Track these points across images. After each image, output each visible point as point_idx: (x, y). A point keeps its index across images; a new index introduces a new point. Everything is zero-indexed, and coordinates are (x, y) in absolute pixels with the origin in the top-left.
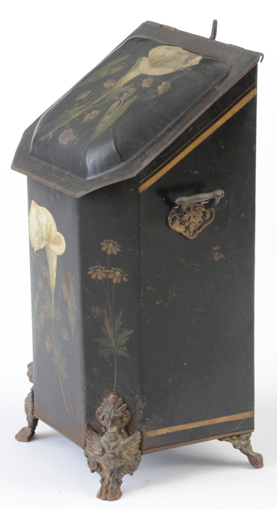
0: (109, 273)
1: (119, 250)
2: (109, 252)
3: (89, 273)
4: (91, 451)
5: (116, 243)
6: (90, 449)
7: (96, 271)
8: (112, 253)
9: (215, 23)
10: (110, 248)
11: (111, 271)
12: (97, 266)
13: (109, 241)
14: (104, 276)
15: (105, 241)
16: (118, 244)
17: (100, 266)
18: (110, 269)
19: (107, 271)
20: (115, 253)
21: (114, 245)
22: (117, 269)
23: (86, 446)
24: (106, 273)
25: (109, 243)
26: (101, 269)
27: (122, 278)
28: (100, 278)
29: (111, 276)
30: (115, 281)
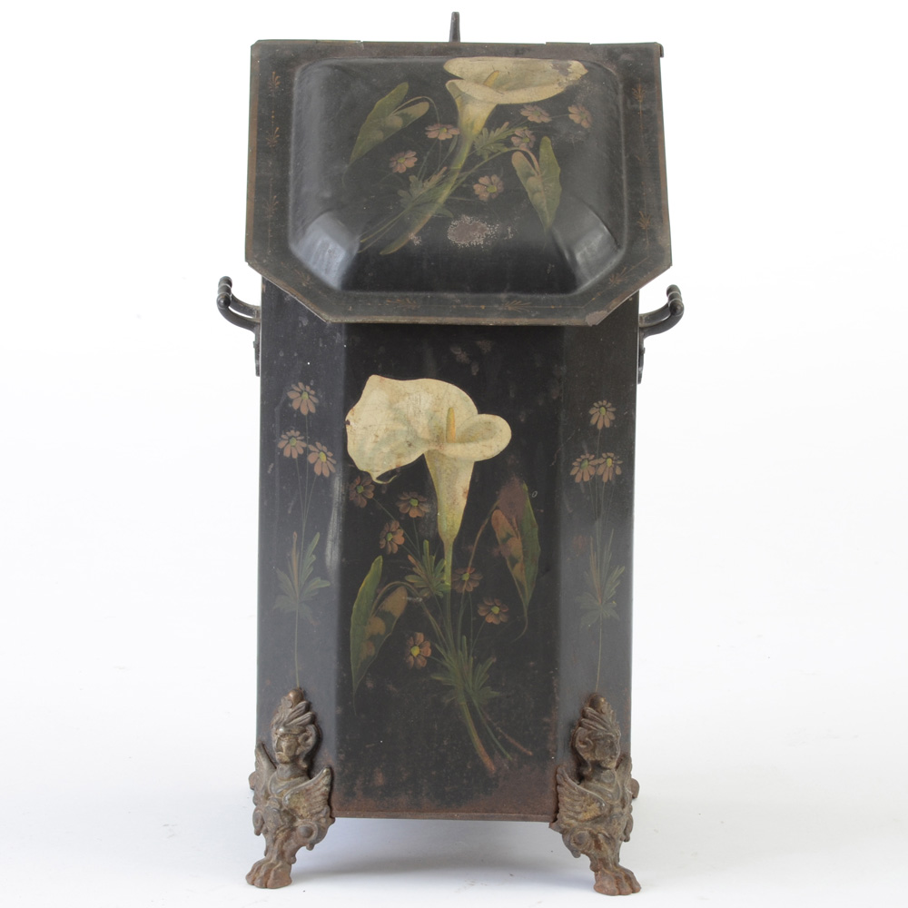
0: (599, 465)
1: (612, 417)
2: (600, 427)
3: (573, 473)
4: (572, 818)
5: (610, 404)
6: (572, 814)
7: (583, 465)
8: (604, 425)
9: (456, 17)
10: (601, 417)
11: (601, 461)
12: (583, 457)
13: (600, 402)
14: (592, 473)
15: (595, 404)
16: (613, 406)
17: (588, 455)
18: (600, 456)
19: (596, 462)
20: (608, 425)
21: (606, 408)
22: (609, 454)
23: (557, 811)
24: (595, 466)
25: (600, 407)
26: (589, 461)
27: (614, 469)
28: (587, 479)
29: (601, 470)
30: (605, 479)
